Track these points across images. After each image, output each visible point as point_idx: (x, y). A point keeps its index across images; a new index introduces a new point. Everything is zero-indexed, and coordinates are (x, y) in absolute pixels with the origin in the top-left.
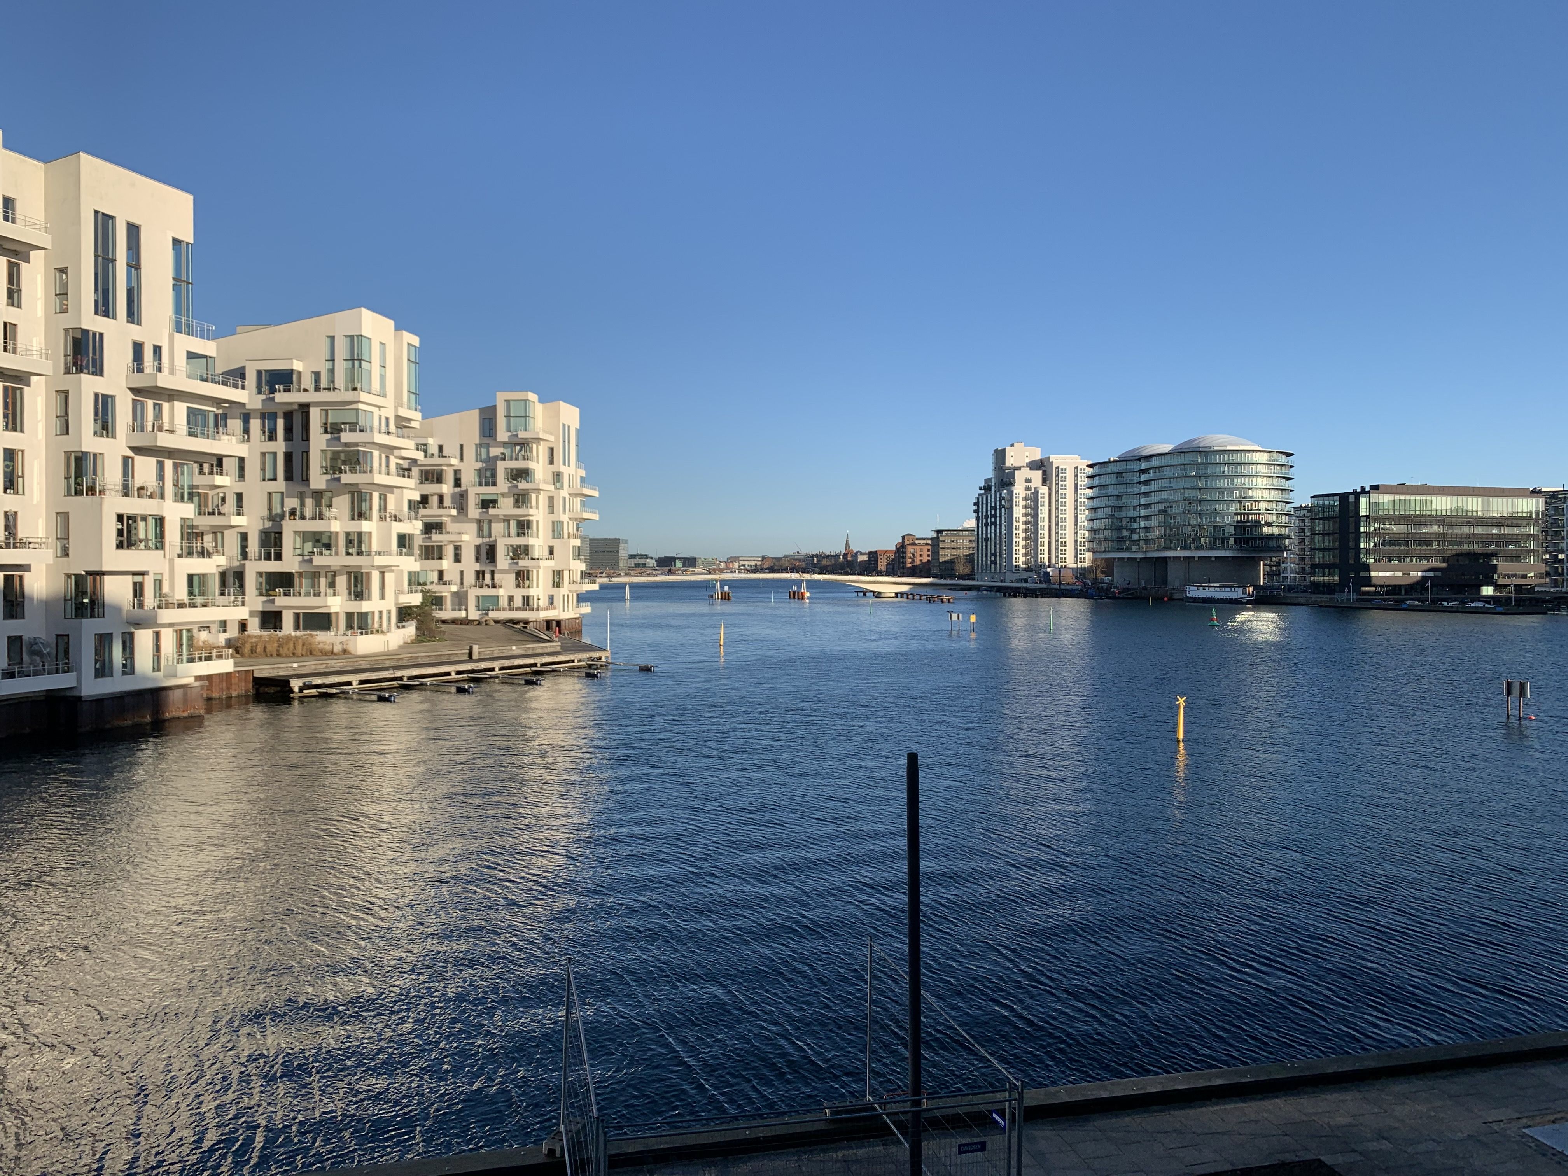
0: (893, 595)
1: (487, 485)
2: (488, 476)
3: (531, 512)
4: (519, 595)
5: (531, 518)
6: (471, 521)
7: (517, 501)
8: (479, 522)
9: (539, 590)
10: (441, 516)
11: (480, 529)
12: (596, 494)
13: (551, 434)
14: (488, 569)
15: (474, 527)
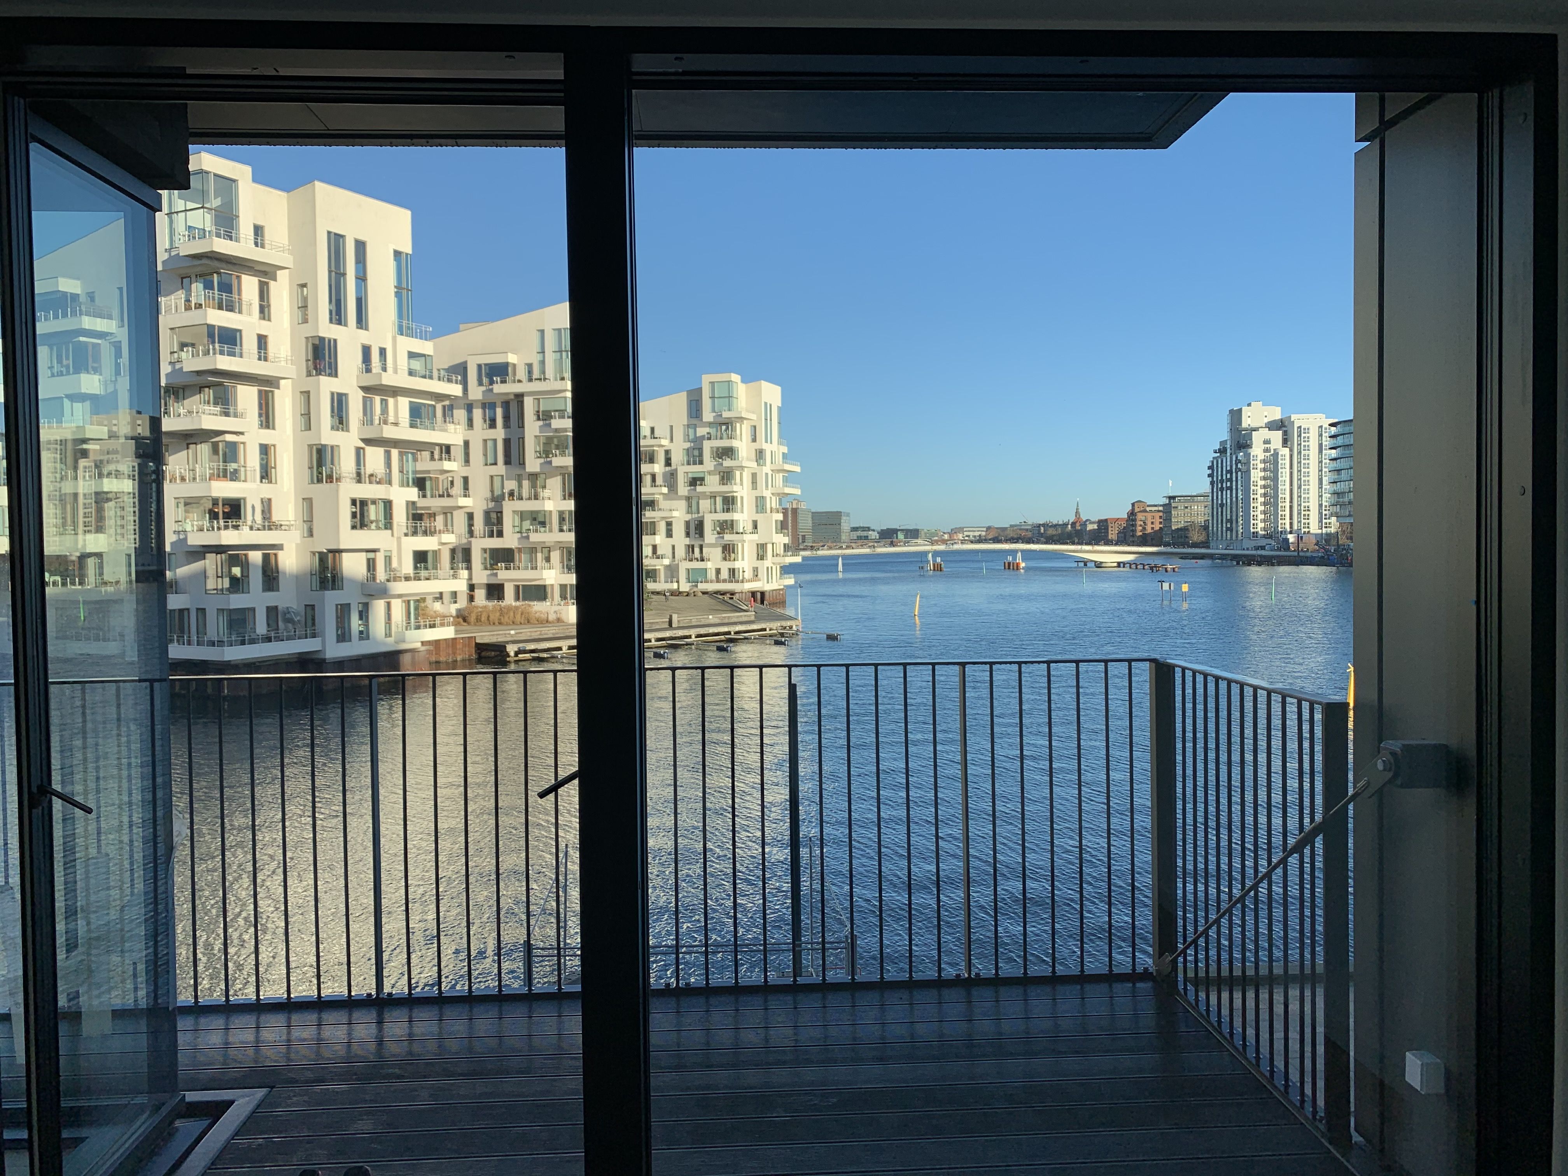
0: (1115, 564)
1: (695, 464)
2: (695, 456)
3: (735, 488)
4: (725, 567)
5: (735, 494)
6: (680, 498)
7: (722, 479)
8: (688, 499)
9: (744, 562)
10: (653, 494)
11: (690, 506)
12: (798, 469)
13: (753, 413)
14: (696, 544)
15: (683, 504)
